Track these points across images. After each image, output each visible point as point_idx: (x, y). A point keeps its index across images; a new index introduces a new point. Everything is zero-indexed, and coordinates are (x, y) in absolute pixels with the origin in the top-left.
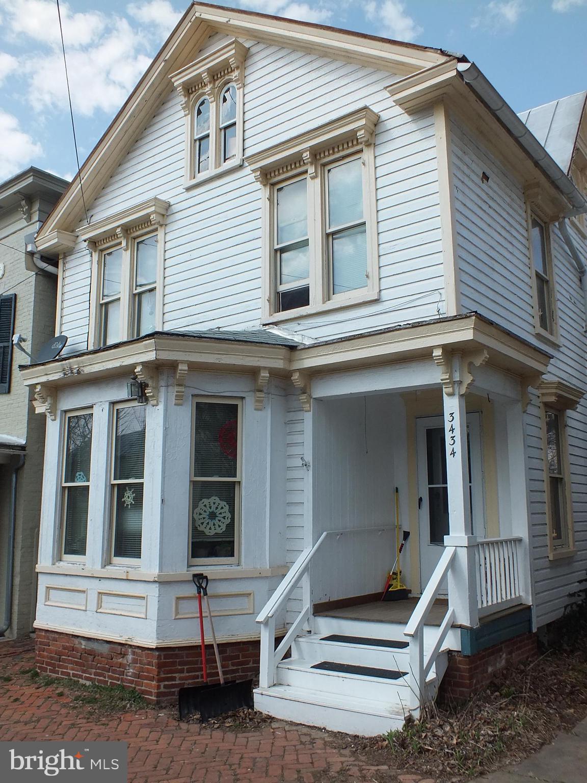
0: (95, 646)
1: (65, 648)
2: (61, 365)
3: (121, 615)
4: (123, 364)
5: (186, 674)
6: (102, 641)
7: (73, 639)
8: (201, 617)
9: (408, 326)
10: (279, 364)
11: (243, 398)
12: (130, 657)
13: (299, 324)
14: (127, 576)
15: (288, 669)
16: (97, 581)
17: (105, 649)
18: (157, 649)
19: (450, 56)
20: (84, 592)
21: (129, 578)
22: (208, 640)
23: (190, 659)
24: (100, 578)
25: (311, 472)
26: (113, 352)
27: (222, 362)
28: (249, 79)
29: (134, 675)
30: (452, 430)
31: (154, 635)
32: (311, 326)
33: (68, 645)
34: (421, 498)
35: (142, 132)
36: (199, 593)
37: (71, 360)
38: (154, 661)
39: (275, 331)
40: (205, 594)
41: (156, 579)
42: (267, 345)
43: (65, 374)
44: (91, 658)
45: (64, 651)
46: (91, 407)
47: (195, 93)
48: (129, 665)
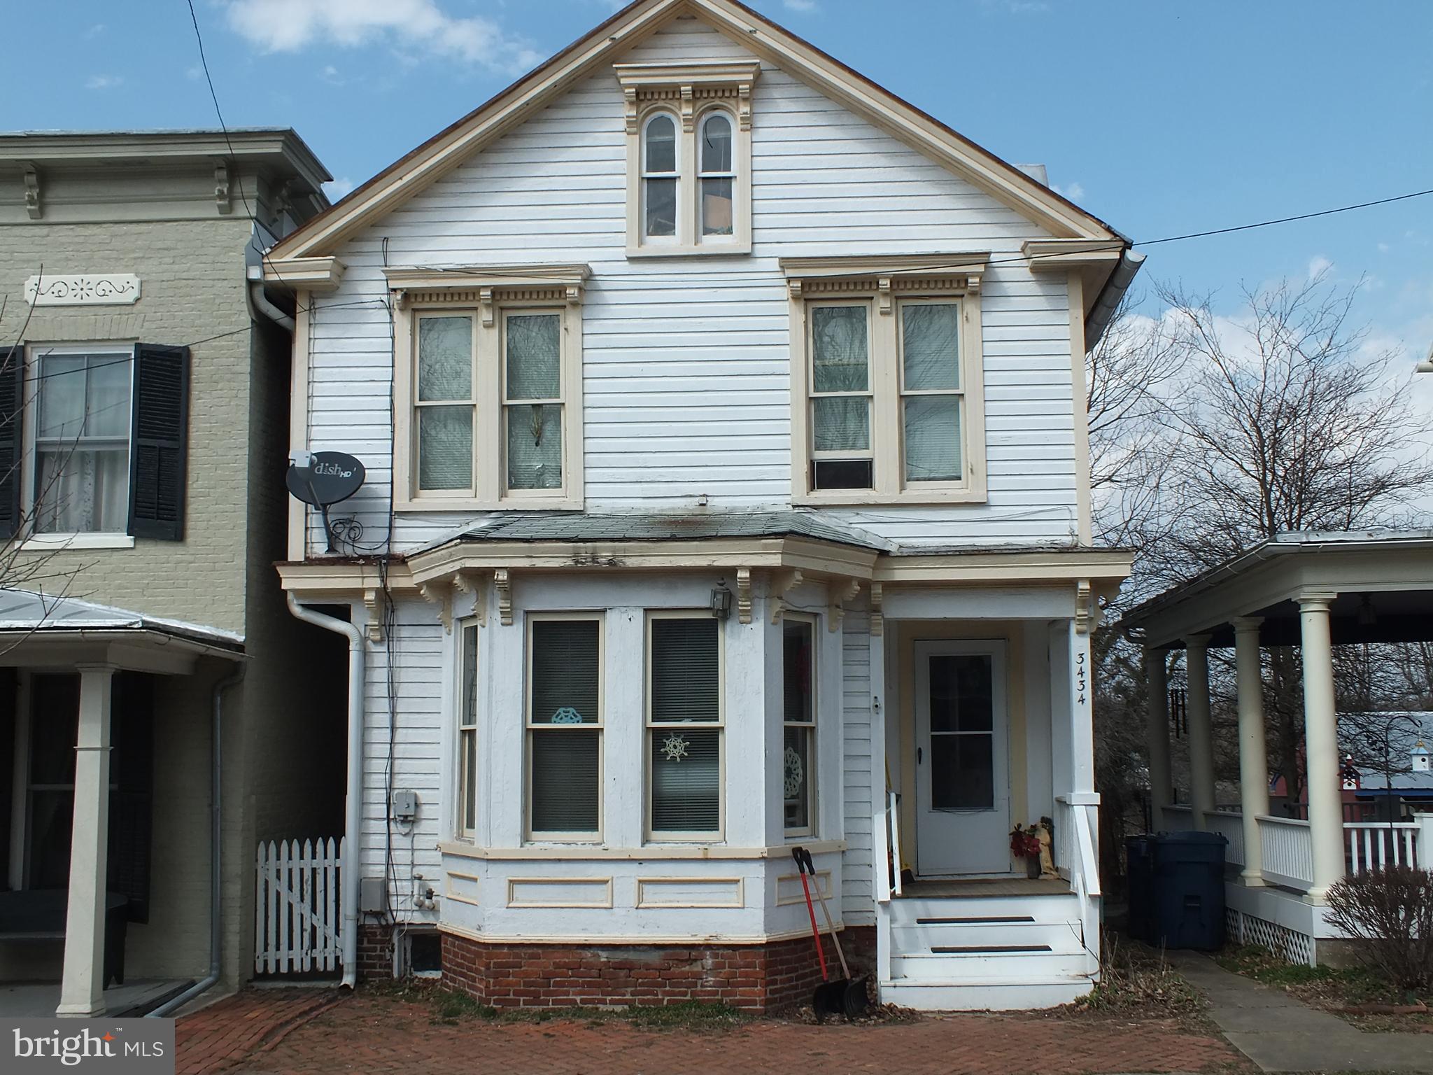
0: (631, 956)
1: (557, 966)
2: (574, 547)
3: (692, 907)
4: (715, 564)
5: (785, 976)
6: (645, 948)
7: (579, 951)
8: (809, 902)
9: (1053, 550)
10: (867, 574)
11: (816, 615)
12: (709, 962)
13: (858, 514)
14: (706, 854)
15: (904, 958)
16: (636, 865)
17: (655, 958)
18: (768, 944)
19: (1116, 235)
20: (606, 882)
21: (709, 857)
22: (823, 928)
23: (788, 957)
24: (641, 861)
25: (882, 716)
26: (697, 545)
27: (830, 570)
28: (762, 121)
29: (716, 984)
30: (1082, 673)
31: (761, 927)
32: (879, 519)
33: (567, 960)
34: (920, 749)
35: (519, 125)
36: (802, 871)
37: (598, 544)
38: (757, 962)
39: (818, 518)
40: (812, 872)
41: (765, 855)
42: (867, 550)
43: (577, 562)
44: (622, 973)
45: (557, 970)
46: (604, 611)
47: (650, 103)
48: (706, 973)
